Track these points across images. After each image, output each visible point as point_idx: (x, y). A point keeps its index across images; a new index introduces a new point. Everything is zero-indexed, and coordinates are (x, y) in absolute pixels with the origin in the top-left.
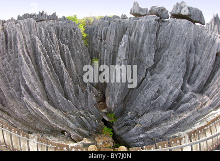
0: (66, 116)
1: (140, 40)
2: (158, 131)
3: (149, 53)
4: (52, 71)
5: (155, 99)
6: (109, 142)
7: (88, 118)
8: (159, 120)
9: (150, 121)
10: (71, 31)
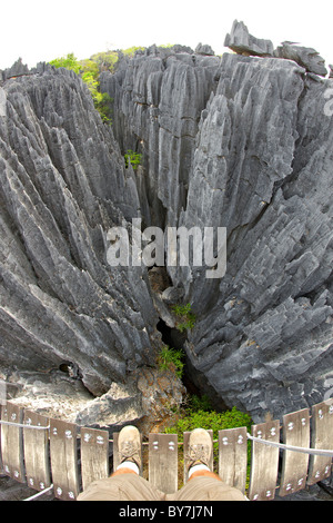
0: (73, 318)
1: (259, 111)
2: (297, 361)
3: (282, 145)
4: (36, 202)
5: (295, 258)
6: (172, 394)
7: (125, 321)
8: (299, 331)
9: (279, 332)
10: (67, 91)
